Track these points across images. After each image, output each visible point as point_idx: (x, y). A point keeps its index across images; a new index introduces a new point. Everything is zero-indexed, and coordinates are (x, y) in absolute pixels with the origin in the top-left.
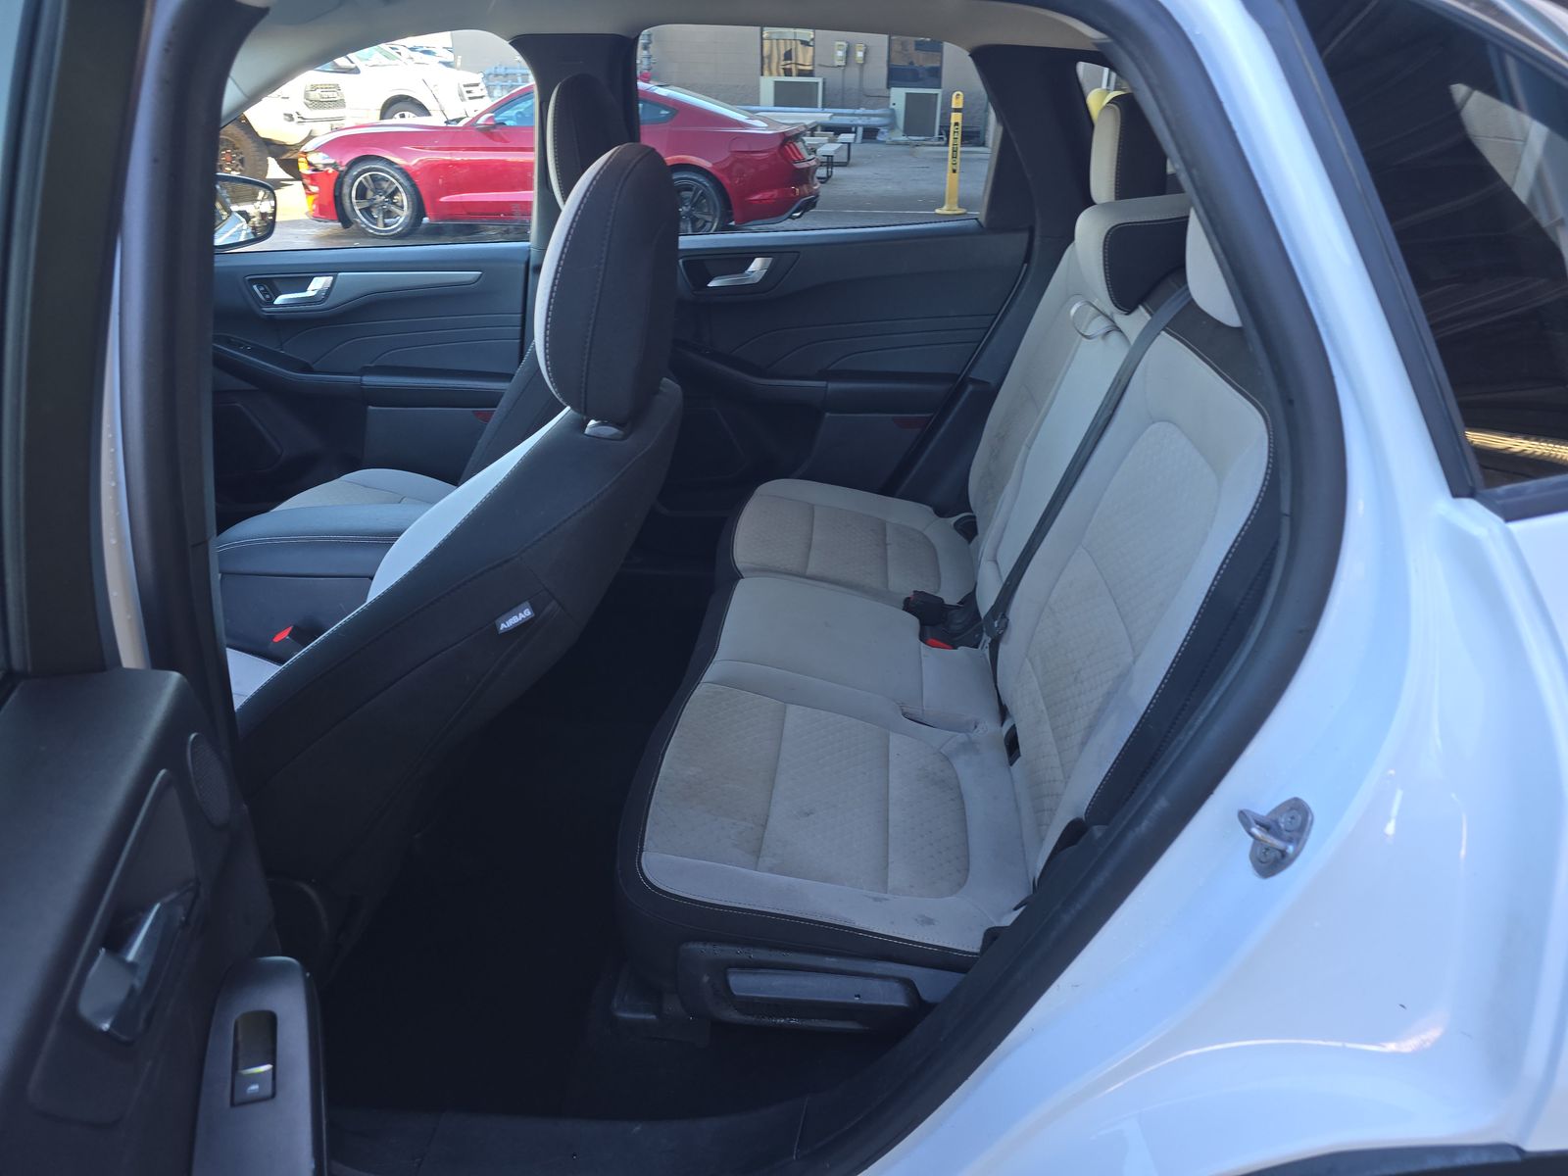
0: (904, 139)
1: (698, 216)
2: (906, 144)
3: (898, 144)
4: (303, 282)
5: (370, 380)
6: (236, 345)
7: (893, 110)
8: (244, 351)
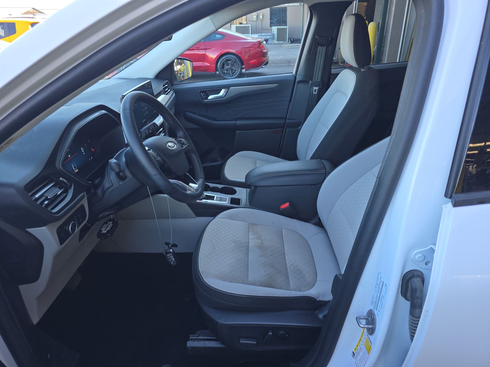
0: (277, 42)
1: (234, 68)
2: (278, 44)
3: (275, 44)
4: (218, 91)
5: (239, 122)
6: (194, 113)
7: (273, 33)
8: (197, 115)
